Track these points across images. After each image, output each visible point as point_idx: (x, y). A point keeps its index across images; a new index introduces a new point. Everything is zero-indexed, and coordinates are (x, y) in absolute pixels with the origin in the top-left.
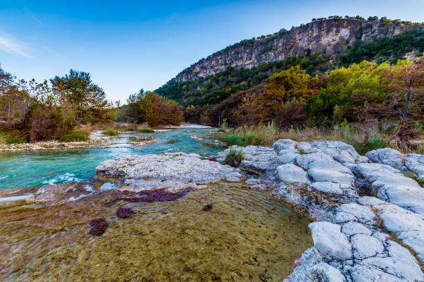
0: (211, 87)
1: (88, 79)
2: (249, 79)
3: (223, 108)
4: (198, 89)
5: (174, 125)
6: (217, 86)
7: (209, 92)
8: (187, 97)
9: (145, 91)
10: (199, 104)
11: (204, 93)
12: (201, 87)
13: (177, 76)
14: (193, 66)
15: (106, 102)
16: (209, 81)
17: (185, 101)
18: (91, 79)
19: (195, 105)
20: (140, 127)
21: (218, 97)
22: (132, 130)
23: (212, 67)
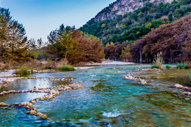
0: (129, 23)
1: (7, 14)
2: (170, 13)
3: (144, 43)
4: (117, 26)
5: (95, 62)
6: (135, 23)
7: (128, 28)
8: (106, 35)
9: (65, 27)
10: (119, 41)
11: (123, 30)
12: (120, 24)
13: (96, 16)
14: (112, 6)
15: (26, 39)
16: (128, 18)
17: (104, 38)
18: (10, 15)
19: (114, 42)
20: (60, 65)
21: (138, 32)
22: (50, 68)
23: (130, 5)
